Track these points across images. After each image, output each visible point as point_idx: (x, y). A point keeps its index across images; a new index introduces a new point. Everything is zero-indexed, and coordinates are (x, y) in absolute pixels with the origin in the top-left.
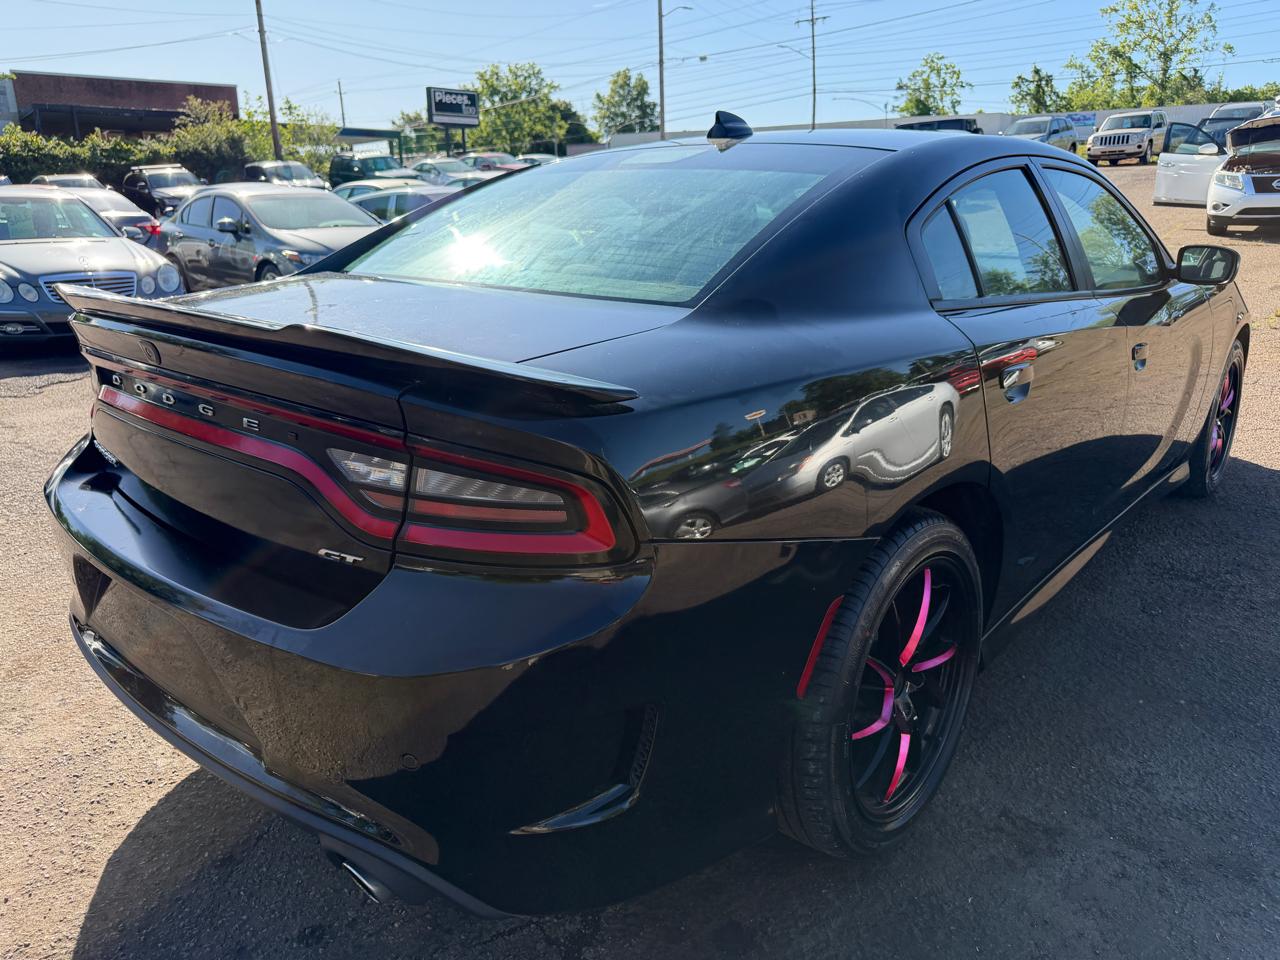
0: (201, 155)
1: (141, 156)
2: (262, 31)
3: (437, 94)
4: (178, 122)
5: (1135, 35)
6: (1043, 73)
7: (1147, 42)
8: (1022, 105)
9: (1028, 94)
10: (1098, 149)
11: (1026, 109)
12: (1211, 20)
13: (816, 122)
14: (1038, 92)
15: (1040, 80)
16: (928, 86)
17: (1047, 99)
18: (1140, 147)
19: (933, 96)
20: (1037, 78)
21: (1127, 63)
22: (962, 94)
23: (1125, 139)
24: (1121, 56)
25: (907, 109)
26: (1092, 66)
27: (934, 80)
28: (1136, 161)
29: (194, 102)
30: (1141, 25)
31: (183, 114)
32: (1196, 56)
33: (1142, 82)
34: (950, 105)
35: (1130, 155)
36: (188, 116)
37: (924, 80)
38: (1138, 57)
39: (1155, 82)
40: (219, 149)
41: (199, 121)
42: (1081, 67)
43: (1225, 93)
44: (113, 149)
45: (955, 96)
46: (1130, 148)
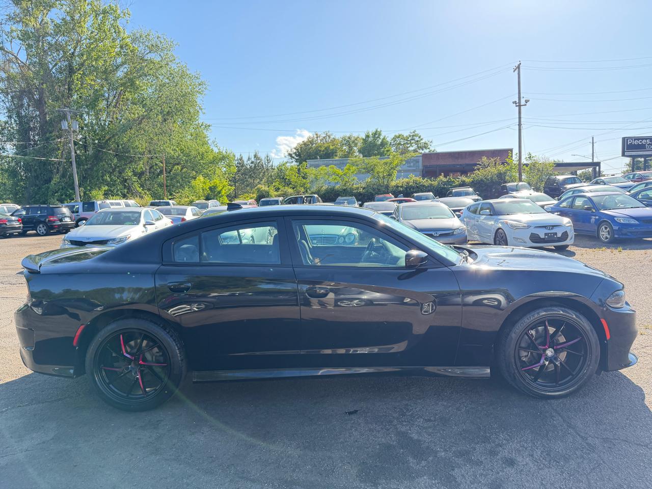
0: (484, 181)
1: (457, 183)
2: (520, 125)
3: (629, 140)
4: (476, 168)
29: (484, 159)
31: (479, 164)
36: (480, 165)
40: (491, 178)
41: (485, 167)
44: (447, 181)
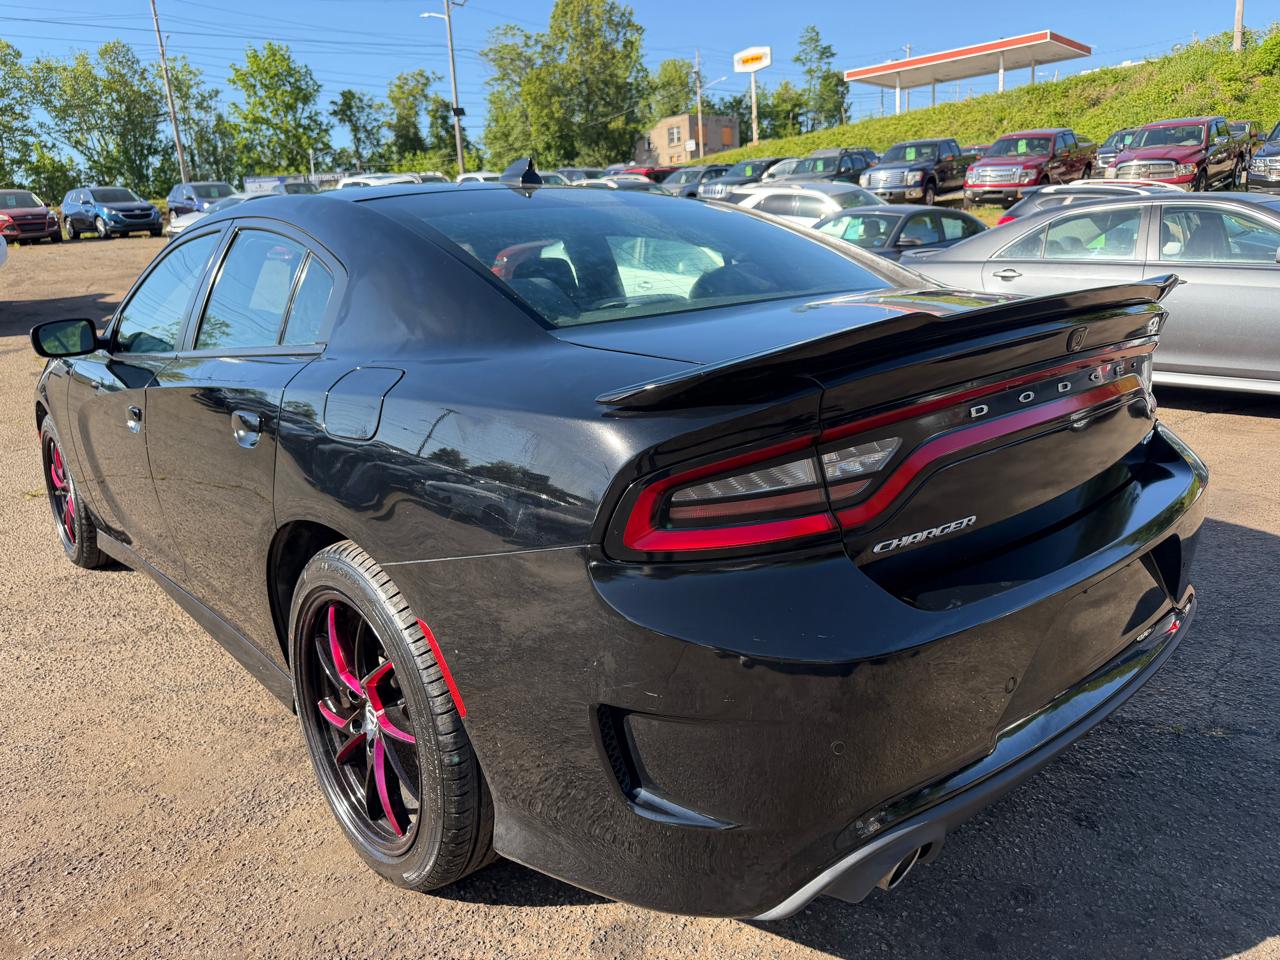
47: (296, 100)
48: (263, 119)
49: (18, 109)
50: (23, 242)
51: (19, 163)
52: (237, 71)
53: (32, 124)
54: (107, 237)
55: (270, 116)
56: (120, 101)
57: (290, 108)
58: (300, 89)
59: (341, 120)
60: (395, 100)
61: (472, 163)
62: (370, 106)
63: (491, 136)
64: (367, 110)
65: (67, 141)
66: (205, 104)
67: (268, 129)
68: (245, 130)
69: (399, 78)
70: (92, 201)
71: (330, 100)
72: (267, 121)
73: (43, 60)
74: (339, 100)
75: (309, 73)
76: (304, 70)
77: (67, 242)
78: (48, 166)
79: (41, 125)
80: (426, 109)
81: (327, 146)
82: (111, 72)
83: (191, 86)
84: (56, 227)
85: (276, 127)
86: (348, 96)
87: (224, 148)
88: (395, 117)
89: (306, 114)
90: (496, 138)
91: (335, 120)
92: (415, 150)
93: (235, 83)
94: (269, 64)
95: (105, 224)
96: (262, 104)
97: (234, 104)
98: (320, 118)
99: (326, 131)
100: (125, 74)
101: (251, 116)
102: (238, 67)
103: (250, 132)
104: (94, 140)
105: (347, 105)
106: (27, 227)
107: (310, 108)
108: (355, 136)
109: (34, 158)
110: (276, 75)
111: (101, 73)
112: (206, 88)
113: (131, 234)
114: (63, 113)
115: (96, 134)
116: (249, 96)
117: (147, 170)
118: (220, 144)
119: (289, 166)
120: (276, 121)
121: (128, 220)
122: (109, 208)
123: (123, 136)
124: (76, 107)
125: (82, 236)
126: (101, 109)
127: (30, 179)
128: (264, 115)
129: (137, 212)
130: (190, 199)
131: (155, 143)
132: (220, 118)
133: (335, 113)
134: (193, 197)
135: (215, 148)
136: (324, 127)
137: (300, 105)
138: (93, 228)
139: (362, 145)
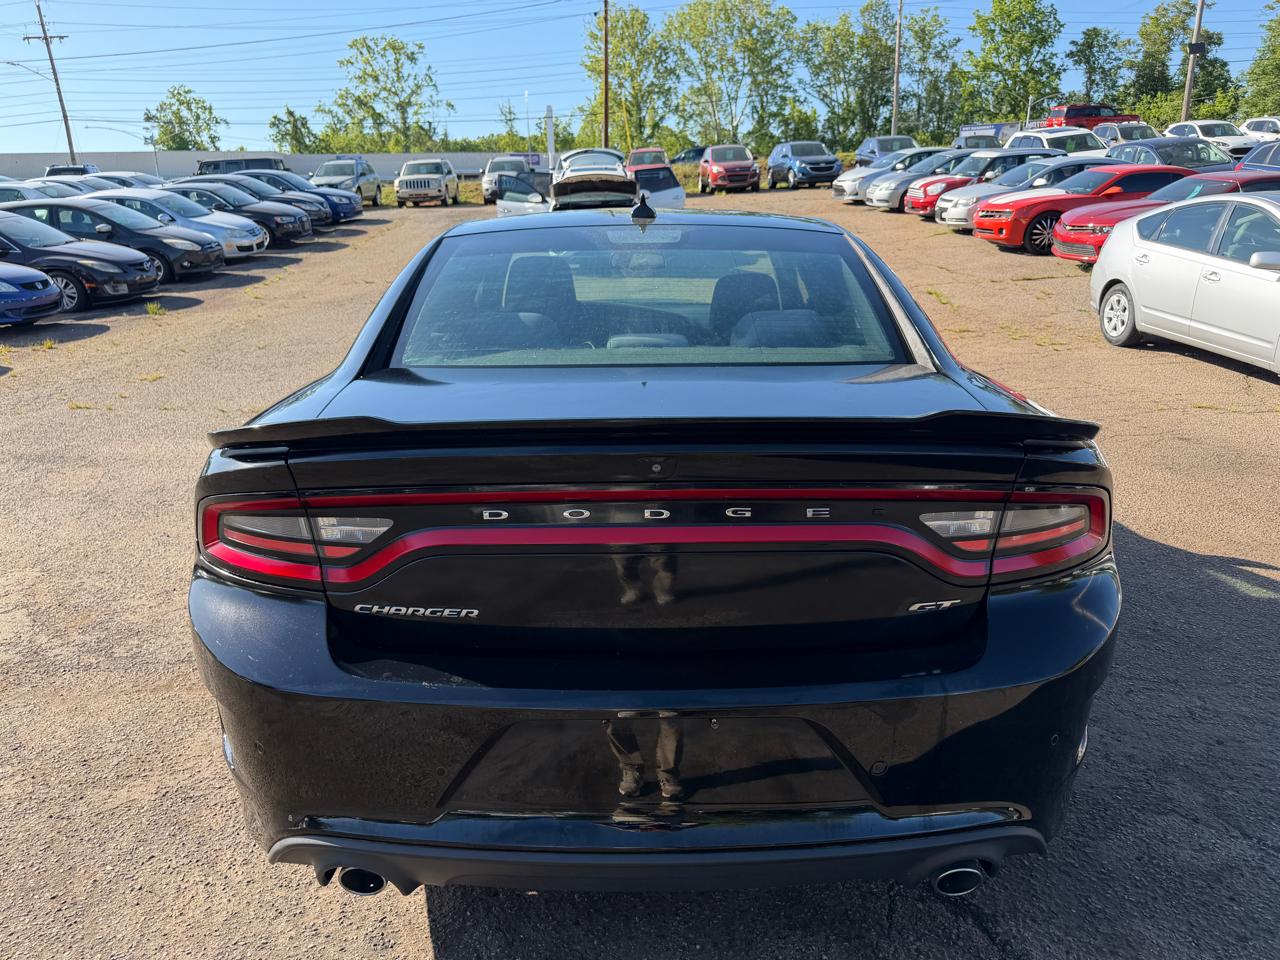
5: (371, 87)
6: (297, 115)
7: (384, 94)
8: (284, 144)
9: (287, 134)
10: (405, 192)
11: (288, 148)
12: (431, 80)
13: (75, 151)
14: (296, 132)
15: (296, 121)
16: (182, 122)
17: (307, 140)
18: (440, 191)
19: (188, 130)
20: (292, 119)
21: (371, 112)
22: (220, 130)
23: (426, 183)
24: (365, 105)
25: (163, 143)
26: (340, 112)
27: (185, 113)
28: (439, 203)
30: (376, 79)
32: (426, 110)
33: (386, 129)
34: (209, 140)
35: (433, 198)
37: (173, 113)
38: (379, 107)
39: (397, 129)
42: (330, 112)
43: (456, 143)
45: (212, 132)
46: (433, 192)
47: (1032, 43)
48: (994, 65)
49: (785, 68)
50: (729, 191)
51: (774, 115)
52: (979, 17)
53: (792, 81)
54: (795, 187)
55: (1002, 61)
56: (868, 55)
57: (1024, 52)
58: (1040, 31)
59: (1076, 62)
60: (1145, 35)
61: (1225, 102)
62: (1115, 44)
63: (1257, 70)
64: (1111, 48)
65: (817, 95)
66: (943, 54)
67: (997, 75)
68: (974, 78)
69: (1157, 10)
70: (790, 155)
71: (1070, 40)
72: (997, 68)
73: (812, 23)
74: (1080, 39)
75: (1054, 12)
76: (1050, 9)
77: (764, 191)
78: (796, 118)
79: (800, 81)
80: (1182, 43)
81: (1056, 90)
82: (866, 29)
83: (935, 36)
84: (756, 179)
85: (1005, 72)
86: (1092, 35)
87: (950, 97)
88: (1140, 56)
89: (1040, 57)
90: (1264, 73)
91: (1069, 62)
92: (1156, 92)
93: (974, 30)
94: (1014, 7)
95: (795, 176)
96: (997, 50)
97: (969, 52)
98: (1055, 61)
99: (1058, 74)
100: (878, 30)
101: (982, 63)
102: (981, 13)
103: (978, 80)
104: (838, 93)
105: (1088, 44)
106: (736, 178)
107: (1048, 50)
108: (1089, 78)
109: (787, 112)
110: (1018, 18)
111: (858, 30)
112: (947, 38)
113: (817, 185)
114: (817, 70)
115: (842, 87)
116: (986, 42)
117: (877, 120)
118: (948, 93)
119: (1010, 113)
120: (1008, 66)
121: (814, 173)
122: (802, 162)
123: (862, 88)
124: (831, 64)
125: (778, 186)
126: (849, 64)
127: (780, 131)
128: (996, 61)
129: (823, 165)
130: (873, 152)
131: (889, 94)
132: (954, 65)
133: (1071, 55)
134: (876, 150)
135: (942, 97)
136: (1056, 70)
137: (1036, 48)
138: (786, 180)
139: (1095, 88)
